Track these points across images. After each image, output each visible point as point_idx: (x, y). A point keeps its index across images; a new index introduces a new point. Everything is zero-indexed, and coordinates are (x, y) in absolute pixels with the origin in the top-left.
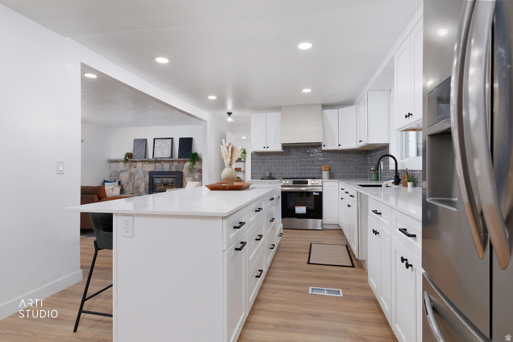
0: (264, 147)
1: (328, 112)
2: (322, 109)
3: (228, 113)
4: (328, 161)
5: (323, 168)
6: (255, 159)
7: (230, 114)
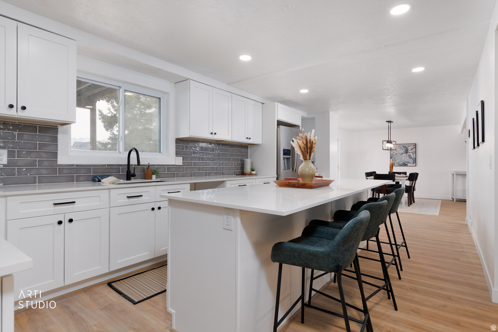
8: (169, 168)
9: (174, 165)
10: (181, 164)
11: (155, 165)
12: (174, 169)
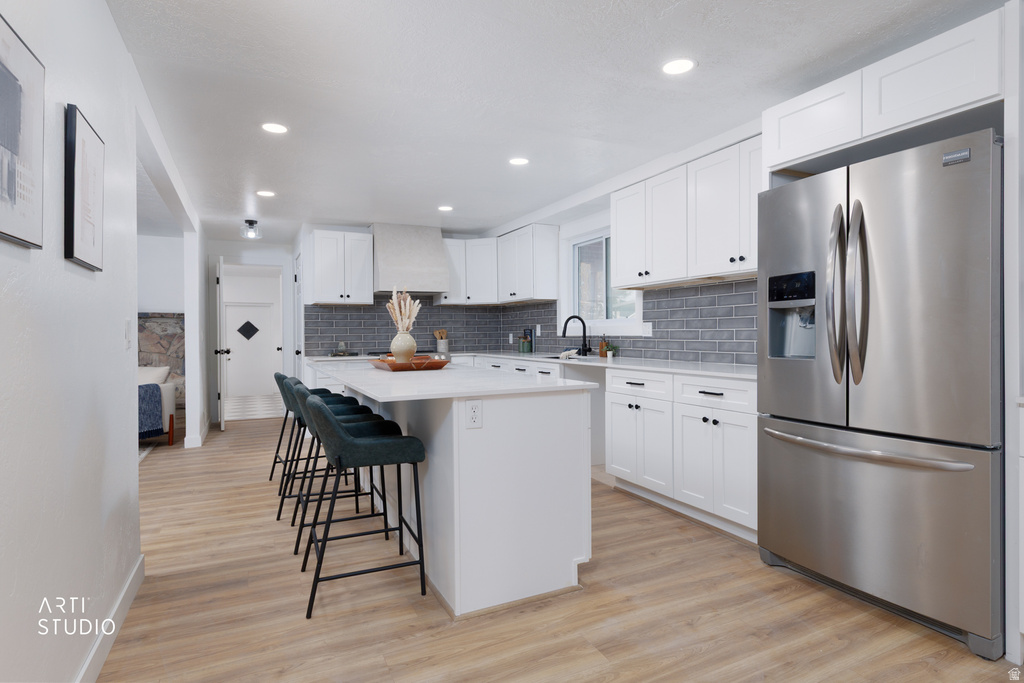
0: (342, 296)
1: (453, 245)
2: (444, 237)
3: (247, 221)
4: (444, 322)
5: (437, 334)
6: (314, 317)
7: (251, 223)
8: (635, 341)
9: (641, 337)
10: (650, 335)
11: (618, 337)
12: (640, 344)
